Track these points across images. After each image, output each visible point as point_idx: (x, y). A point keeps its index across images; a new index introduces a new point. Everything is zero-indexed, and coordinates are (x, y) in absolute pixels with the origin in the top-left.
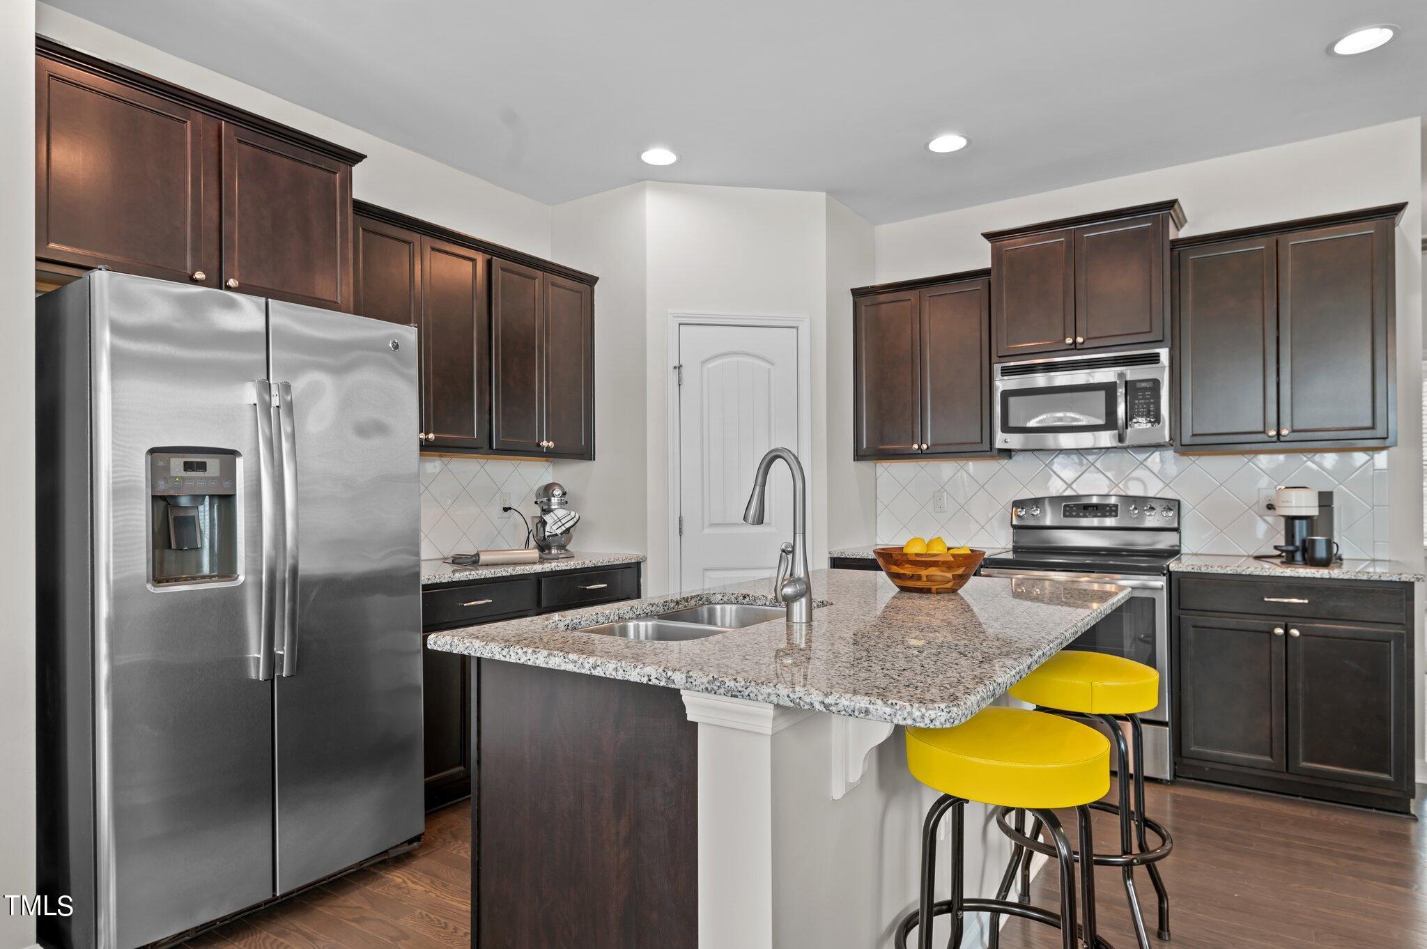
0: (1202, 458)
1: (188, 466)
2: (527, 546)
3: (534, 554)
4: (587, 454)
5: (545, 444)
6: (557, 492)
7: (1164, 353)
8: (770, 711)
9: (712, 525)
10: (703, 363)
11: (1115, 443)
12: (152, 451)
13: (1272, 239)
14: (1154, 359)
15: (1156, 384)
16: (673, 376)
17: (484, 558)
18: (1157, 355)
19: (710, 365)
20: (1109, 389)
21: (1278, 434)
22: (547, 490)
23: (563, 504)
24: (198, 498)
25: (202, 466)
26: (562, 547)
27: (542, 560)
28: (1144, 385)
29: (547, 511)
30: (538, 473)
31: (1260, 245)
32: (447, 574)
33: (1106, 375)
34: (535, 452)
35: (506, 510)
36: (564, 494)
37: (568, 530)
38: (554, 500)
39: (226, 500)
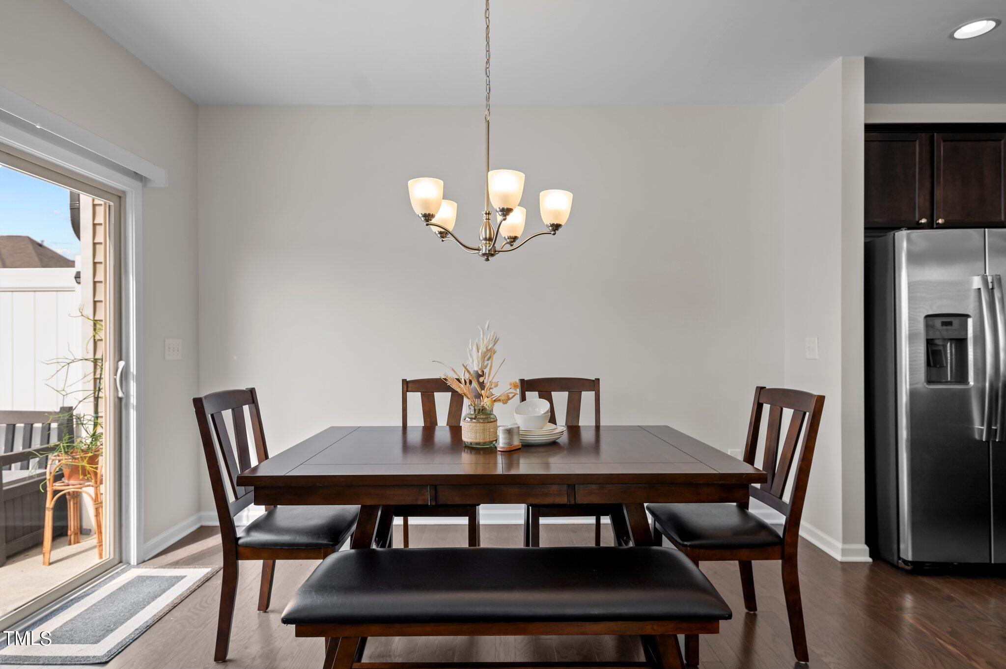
1: (944, 324)
12: (927, 317)
24: (947, 340)
25: (950, 324)
39: (961, 342)
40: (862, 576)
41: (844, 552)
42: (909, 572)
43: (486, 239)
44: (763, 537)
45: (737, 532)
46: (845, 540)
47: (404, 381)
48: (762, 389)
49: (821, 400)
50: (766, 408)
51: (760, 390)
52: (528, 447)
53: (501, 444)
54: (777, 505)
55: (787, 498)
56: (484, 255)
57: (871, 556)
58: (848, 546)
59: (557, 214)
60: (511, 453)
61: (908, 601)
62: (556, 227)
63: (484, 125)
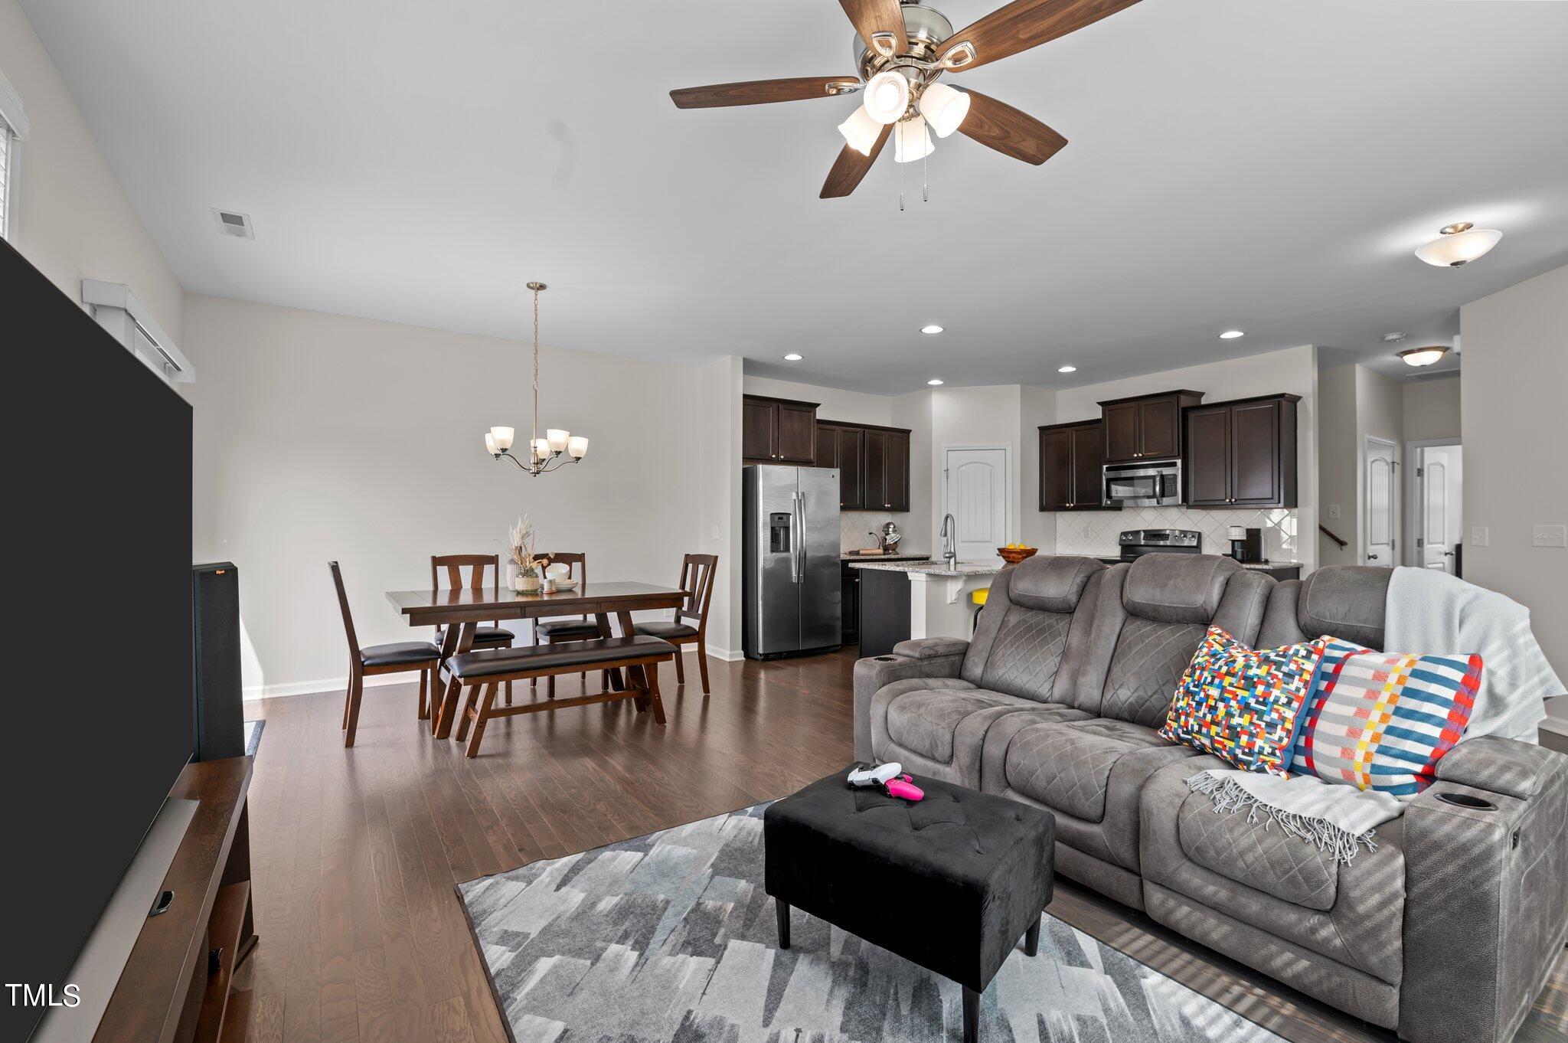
0: (1213, 511)
1: (779, 518)
2: (879, 548)
3: (881, 551)
4: (905, 508)
5: (886, 505)
6: (892, 526)
7: (1179, 462)
8: (925, 575)
9: (962, 542)
10: (959, 467)
11: (1156, 504)
12: (772, 514)
13: (1228, 408)
14: (1174, 465)
15: (1175, 476)
16: (944, 475)
17: (861, 552)
18: (1176, 463)
19: (962, 469)
20: (1153, 478)
21: (1230, 501)
22: (888, 525)
23: (894, 531)
24: (780, 528)
25: (782, 518)
26: (894, 550)
27: (884, 554)
28: (1170, 476)
29: (887, 534)
30: (883, 518)
31: (1223, 411)
32: (848, 557)
33: (1152, 472)
34: (882, 509)
35: (870, 534)
36: (895, 527)
37: (896, 542)
38: (890, 530)
39: (787, 529)
40: (741, 667)
41: (731, 656)
42: (763, 660)
43: (534, 463)
44: (689, 632)
45: (675, 630)
46: (732, 649)
47: (434, 558)
48: (688, 555)
49: (716, 558)
50: (690, 566)
51: (687, 556)
52: (559, 591)
53: (546, 589)
54: (695, 617)
55: (700, 612)
56: (532, 473)
57: (745, 657)
58: (733, 652)
59: (578, 451)
60: (551, 594)
61: (762, 675)
62: (578, 459)
63: (534, 392)
